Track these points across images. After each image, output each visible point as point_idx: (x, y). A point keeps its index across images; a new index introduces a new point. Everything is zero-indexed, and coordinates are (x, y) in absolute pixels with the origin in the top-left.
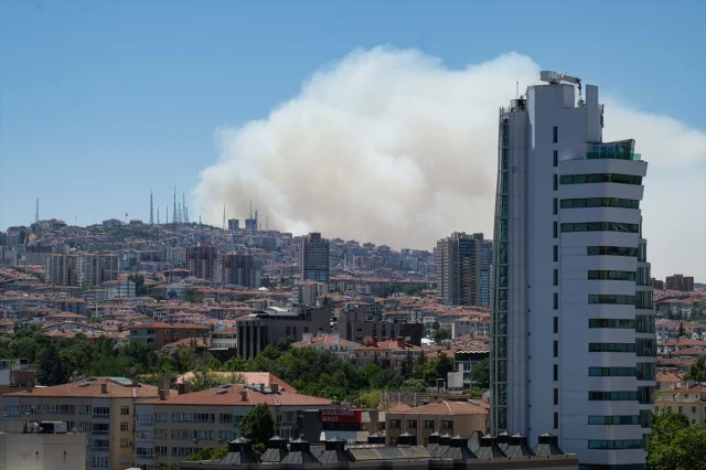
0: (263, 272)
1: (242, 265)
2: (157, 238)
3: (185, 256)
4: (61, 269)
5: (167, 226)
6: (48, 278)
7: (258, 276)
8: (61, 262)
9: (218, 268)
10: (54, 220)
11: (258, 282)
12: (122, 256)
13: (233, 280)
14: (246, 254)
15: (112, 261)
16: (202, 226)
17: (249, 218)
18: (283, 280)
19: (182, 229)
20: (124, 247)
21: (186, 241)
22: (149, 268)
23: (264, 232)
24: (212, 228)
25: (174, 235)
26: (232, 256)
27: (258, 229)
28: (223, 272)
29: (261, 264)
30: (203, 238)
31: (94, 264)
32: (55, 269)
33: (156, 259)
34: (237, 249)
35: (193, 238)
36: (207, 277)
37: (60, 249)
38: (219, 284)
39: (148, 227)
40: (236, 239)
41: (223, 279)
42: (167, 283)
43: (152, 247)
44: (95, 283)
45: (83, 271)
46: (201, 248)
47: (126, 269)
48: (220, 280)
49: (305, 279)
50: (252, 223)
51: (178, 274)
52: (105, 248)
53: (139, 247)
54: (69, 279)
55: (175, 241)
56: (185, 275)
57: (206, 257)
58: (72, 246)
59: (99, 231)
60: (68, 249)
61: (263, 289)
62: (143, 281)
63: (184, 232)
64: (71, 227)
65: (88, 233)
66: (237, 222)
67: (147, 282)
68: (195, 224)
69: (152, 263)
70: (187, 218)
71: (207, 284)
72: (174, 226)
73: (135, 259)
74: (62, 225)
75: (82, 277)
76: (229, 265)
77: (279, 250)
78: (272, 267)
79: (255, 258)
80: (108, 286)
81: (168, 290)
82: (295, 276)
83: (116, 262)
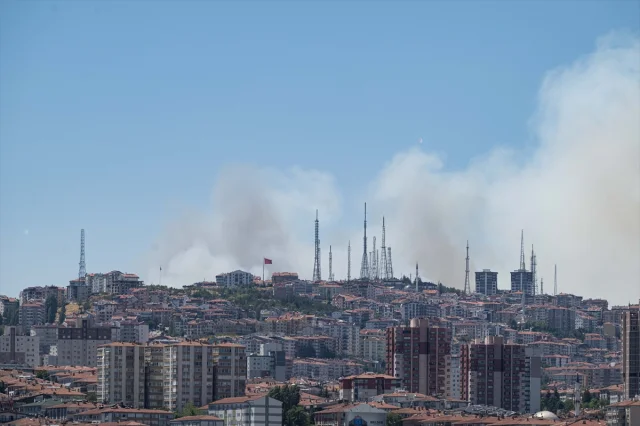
0: (547, 380)
1: (502, 366)
2: (329, 310)
3: (384, 346)
4: (130, 374)
5: (348, 285)
6: (102, 393)
7: (536, 389)
8: (130, 358)
9: (454, 371)
10: (118, 273)
11: (535, 400)
12: (255, 348)
13: (484, 396)
14: (510, 342)
15: (233, 357)
16: (422, 285)
17: (517, 268)
18: (587, 397)
19: (379, 292)
20: (261, 329)
21: (388, 316)
22: (310, 372)
23: (550, 299)
24: (442, 289)
25: (363, 304)
26: (482, 347)
27: (538, 292)
28: (464, 381)
29: (541, 363)
30: (422, 310)
31: (198, 364)
32: (118, 376)
33: (327, 354)
34: (492, 333)
35: (402, 310)
36: (431, 390)
37: (129, 333)
38: (455, 406)
39: (308, 287)
40: (493, 313)
41: (464, 393)
42: (346, 402)
43: (317, 328)
44: (198, 402)
45: (175, 377)
46: (417, 330)
47: (264, 374)
48: (456, 397)
49: (632, 395)
50: (524, 279)
51: (369, 384)
52: (220, 330)
53: (291, 328)
54: (146, 394)
55: (366, 316)
56: (382, 386)
57: (427, 348)
58: (152, 327)
59: (208, 296)
60: (146, 333)
61: (545, 414)
62: (298, 397)
63: (381, 299)
64: (153, 287)
65: (187, 299)
66: (493, 276)
67: (307, 401)
68: (406, 281)
69: (318, 362)
70: (389, 269)
71: (428, 405)
72: (362, 286)
73: (282, 354)
74: (132, 283)
75: (171, 389)
76: (475, 367)
77: (580, 334)
78: (565, 370)
79: (529, 352)
80: (225, 407)
81: (350, 418)
82: (613, 387)
83: (243, 359)
